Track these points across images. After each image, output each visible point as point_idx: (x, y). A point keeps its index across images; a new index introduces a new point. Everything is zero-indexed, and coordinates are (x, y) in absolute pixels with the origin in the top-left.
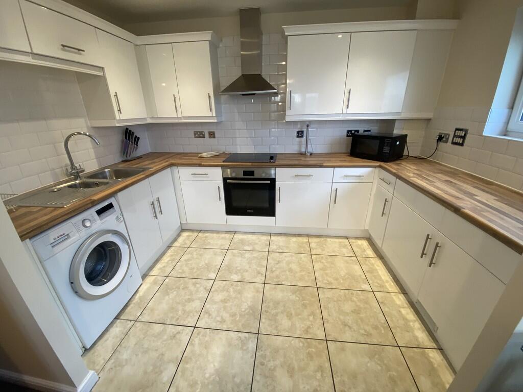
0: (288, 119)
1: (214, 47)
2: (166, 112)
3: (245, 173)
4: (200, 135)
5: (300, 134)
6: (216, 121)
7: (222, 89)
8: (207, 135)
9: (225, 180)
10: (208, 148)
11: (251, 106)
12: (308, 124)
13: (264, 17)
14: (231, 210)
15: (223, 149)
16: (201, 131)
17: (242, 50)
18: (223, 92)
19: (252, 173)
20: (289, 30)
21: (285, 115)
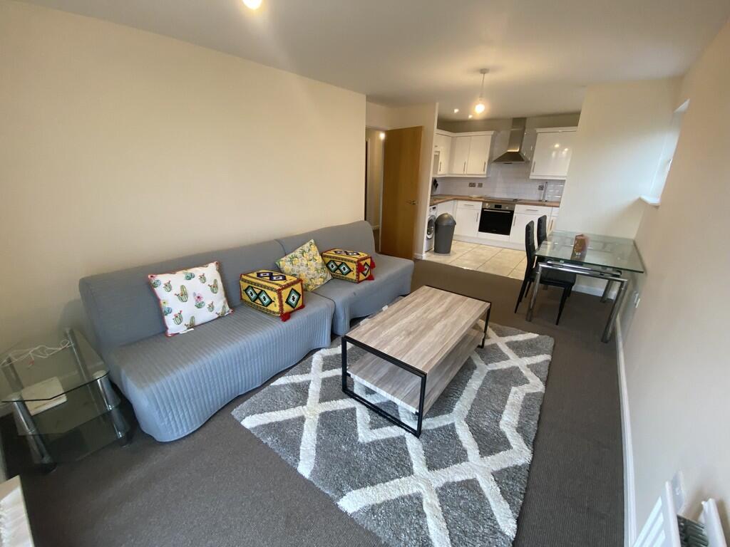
0: (531, 177)
1: (493, 138)
2: (458, 171)
3: (496, 206)
4: (472, 185)
5: (541, 188)
6: (485, 176)
7: (494, 159)
8: (477, 185)
9: (483, 209)
10: (476, 192)
11: (511, 168)
12: (547, 182)
13: (527, 120)
14: (483, 228)
15: (484, 194)
16: (473, 183)
17: (513, 128)
18: (495, 161)
19: (500, 206)
20: (538, 130)
21: (529, 175)
